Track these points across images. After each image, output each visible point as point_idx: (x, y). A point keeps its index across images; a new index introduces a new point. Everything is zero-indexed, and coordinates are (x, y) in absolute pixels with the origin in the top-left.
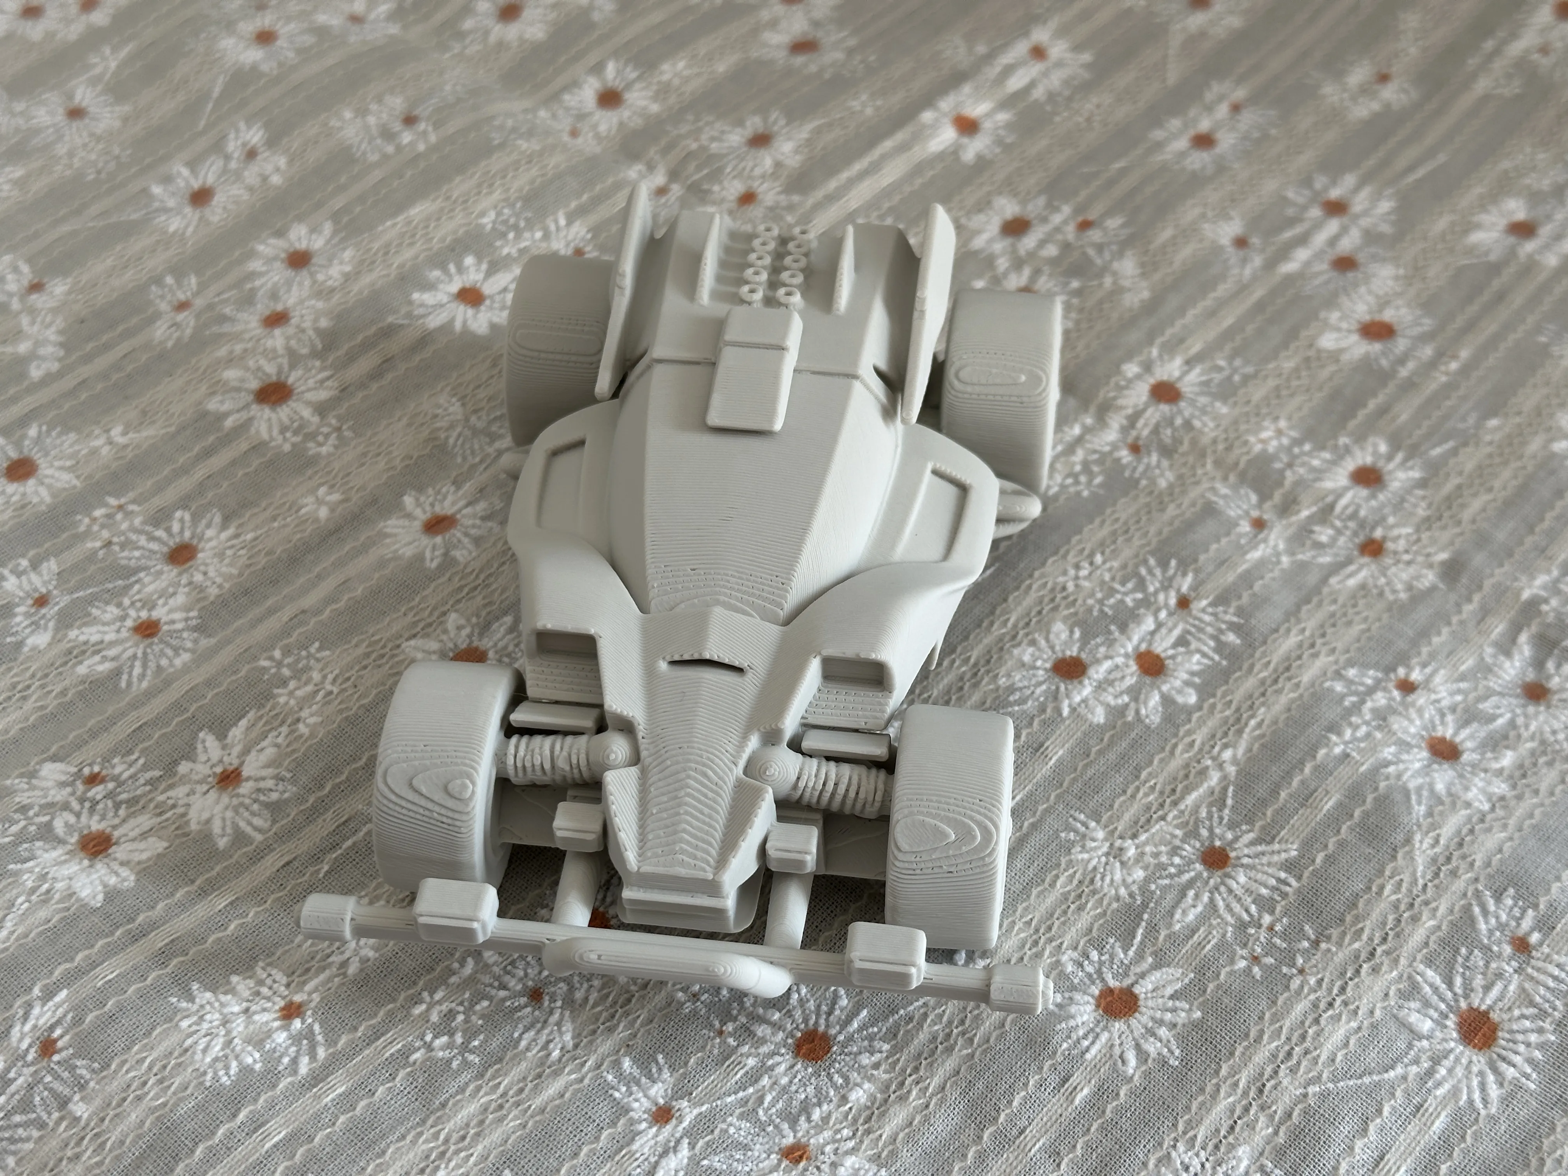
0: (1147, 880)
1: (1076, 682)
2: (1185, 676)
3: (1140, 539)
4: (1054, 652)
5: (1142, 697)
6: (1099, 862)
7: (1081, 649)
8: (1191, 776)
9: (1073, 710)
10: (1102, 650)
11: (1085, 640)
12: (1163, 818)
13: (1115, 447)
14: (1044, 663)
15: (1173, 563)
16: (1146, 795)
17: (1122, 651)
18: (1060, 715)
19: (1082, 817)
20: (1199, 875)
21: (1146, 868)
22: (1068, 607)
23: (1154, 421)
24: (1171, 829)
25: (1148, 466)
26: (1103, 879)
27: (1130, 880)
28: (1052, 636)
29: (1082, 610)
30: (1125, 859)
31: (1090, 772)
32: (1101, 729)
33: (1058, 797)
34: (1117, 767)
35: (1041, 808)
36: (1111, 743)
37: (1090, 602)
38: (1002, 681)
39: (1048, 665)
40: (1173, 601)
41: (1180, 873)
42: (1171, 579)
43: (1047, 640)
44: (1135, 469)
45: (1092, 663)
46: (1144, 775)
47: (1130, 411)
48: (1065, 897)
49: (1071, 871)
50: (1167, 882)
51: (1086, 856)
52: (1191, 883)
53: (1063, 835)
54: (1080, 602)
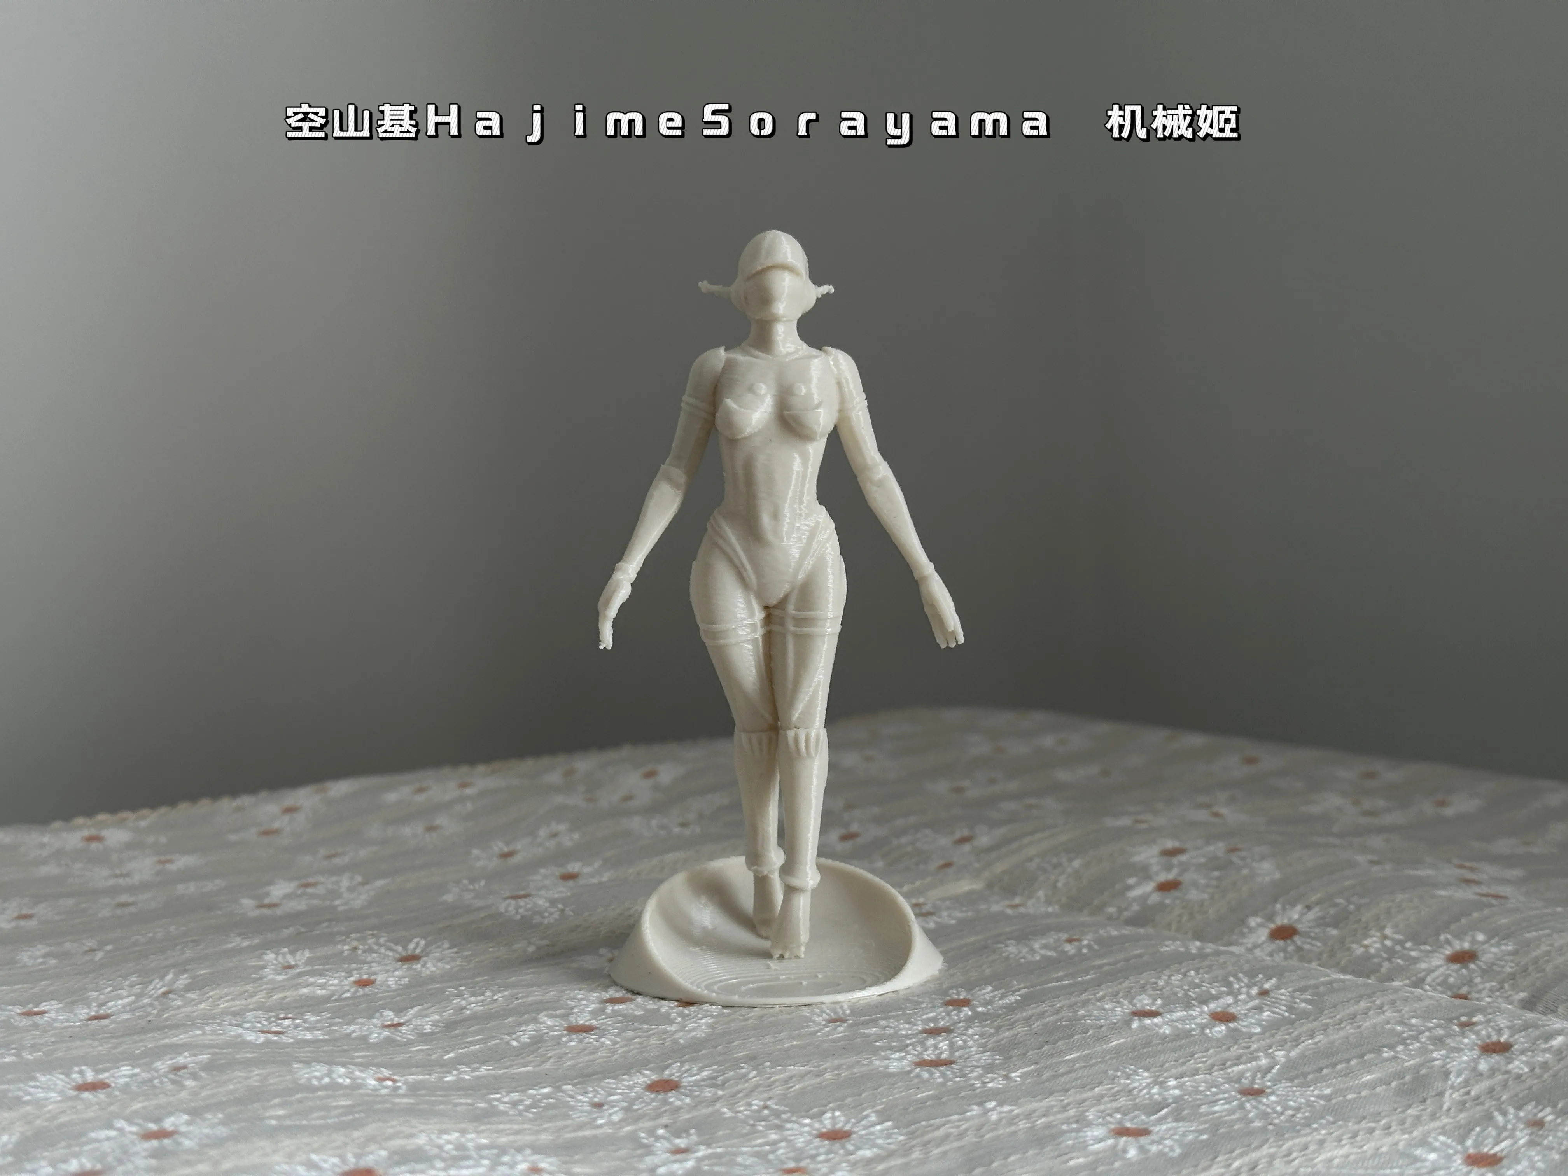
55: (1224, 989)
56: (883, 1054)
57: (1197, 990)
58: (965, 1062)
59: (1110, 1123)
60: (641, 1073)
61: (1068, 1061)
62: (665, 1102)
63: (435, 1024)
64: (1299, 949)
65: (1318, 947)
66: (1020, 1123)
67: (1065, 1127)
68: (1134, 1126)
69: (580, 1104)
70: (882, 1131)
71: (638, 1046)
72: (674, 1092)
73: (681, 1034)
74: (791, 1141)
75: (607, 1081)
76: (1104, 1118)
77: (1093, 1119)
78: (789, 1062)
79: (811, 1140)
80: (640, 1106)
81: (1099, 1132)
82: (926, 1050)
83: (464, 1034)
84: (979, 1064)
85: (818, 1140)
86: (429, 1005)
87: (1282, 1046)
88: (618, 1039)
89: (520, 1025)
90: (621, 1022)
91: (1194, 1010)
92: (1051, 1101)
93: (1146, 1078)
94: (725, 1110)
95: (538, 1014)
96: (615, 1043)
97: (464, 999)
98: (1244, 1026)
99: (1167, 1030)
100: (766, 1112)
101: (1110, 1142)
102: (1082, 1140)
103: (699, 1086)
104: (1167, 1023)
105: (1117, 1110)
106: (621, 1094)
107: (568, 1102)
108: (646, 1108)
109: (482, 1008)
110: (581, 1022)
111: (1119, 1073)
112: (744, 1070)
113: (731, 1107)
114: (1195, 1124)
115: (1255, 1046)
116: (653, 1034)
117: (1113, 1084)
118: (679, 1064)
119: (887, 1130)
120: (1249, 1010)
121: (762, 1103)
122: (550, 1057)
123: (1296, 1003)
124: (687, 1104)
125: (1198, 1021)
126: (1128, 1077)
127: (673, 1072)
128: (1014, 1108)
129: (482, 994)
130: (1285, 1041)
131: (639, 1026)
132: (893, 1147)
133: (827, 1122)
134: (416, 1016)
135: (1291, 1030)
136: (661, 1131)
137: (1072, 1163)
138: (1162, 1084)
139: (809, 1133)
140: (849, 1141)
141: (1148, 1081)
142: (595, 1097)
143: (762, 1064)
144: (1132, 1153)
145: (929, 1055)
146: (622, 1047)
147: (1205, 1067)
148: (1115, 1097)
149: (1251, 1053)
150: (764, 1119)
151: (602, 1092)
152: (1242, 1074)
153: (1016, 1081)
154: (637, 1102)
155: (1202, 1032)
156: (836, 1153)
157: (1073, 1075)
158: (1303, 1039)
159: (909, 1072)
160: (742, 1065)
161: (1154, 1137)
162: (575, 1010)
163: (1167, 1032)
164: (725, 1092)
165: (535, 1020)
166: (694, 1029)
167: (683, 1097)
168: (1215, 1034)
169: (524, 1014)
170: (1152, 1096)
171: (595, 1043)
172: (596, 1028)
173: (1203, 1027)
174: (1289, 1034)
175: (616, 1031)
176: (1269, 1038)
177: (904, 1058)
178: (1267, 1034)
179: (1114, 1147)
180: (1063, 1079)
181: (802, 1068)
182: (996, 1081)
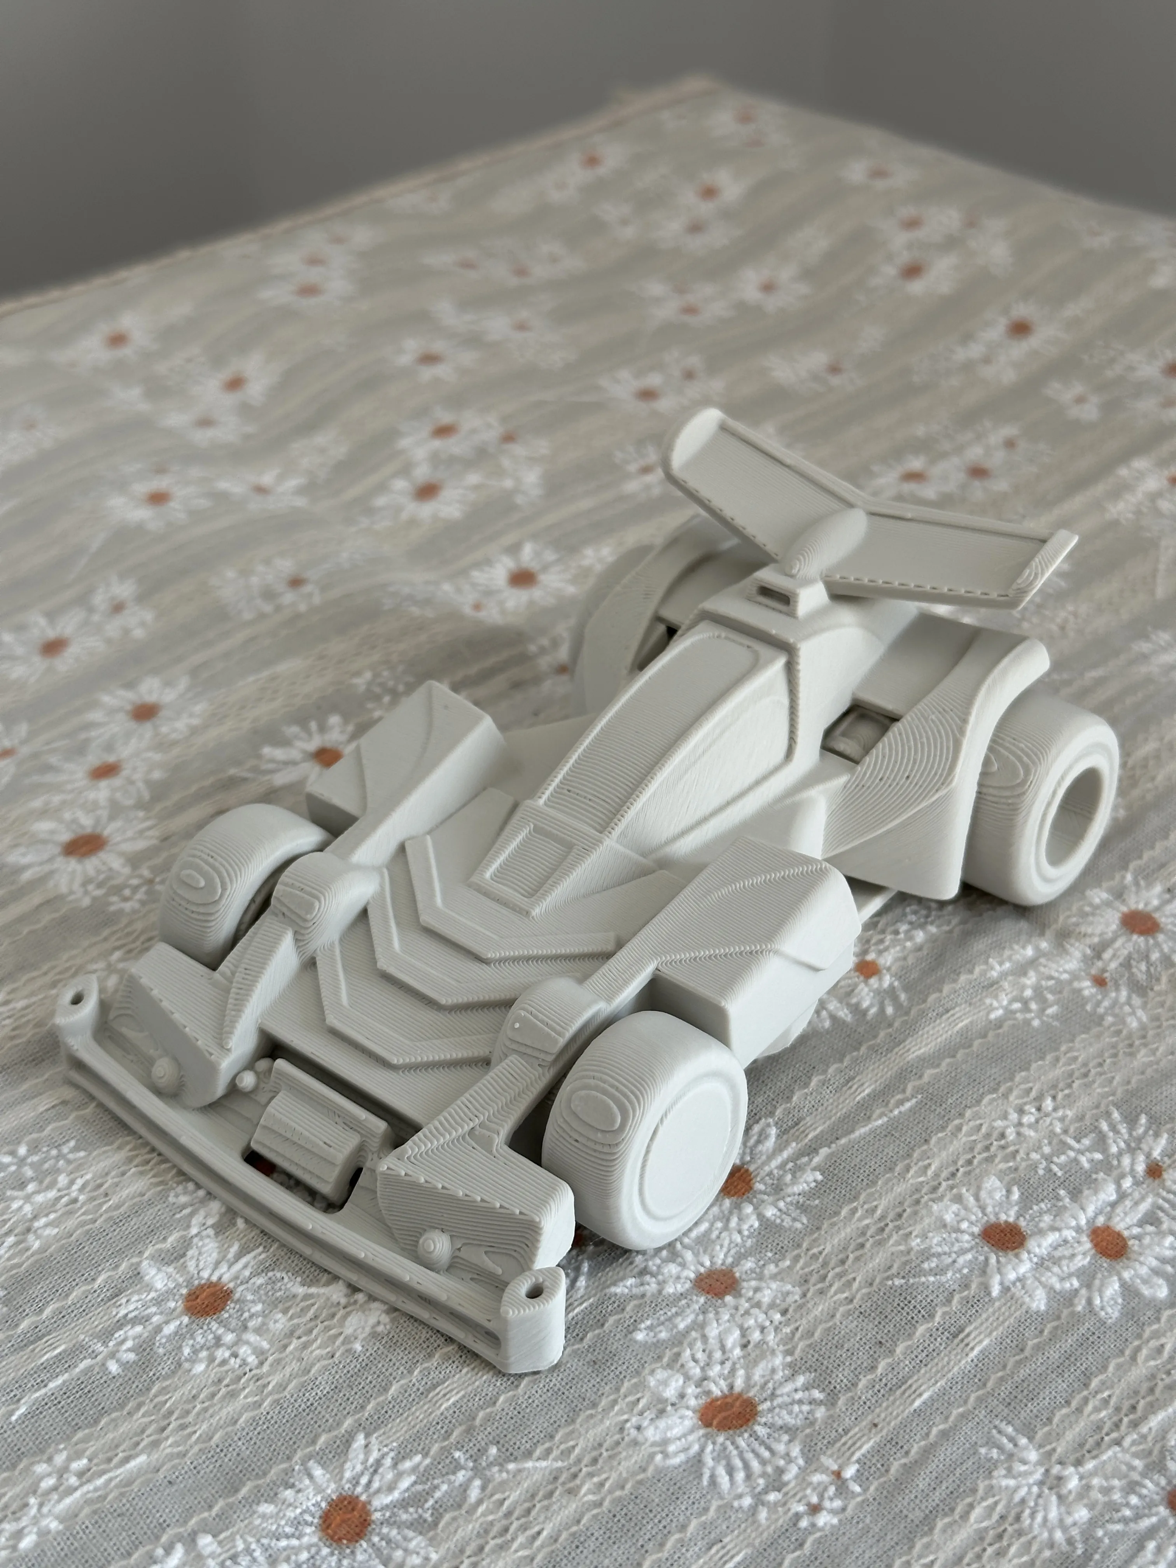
0: (1093, 1523)
1: (1011, 1254)
2: (1154, 1263)
3: (1102, 1086)
4: (984, 1214)
5: (1097, 1282)
6: (1029, 1492)
7: (1019, 1215)
8: (1158, 1391)
9: (1005, 1290)
10: (1047, 1218)
11: (1026, 1203)
12: (1118, 1443)
13: (1075, 977)
14: (971, 1227)
15: (1143, 1119)
16: (1097, 1410)
17: (1073, 1223)
18: (989, 1294)
19: (1010, 1430)
20: (1163, 1522)
21: (1091, 1507)
22: (1006, 1159)
23: (1126, 952)
24: (1127, 1457)
25: (1115, 1002)
26: (1033, 1515)
27: (1069, 1521)
28: (983, 1194)
29: (1024, 1164)
30: (1064, 1491)
31: (1023, 1373)
32: (1041, 1318)
33: (980, 1400)
34: (1060, 1369)
35: (956, 1412)
36: (1053, 1337)
37: (1035, 1156)
38: (915, 1243)
39: (976, 1230)
40: (1141, 1168)
41: (1138, 1517)
42: (1139, 1140)
43: (977, 1198)
44: (1098, 1004)
45: (1034, 1234)
46: (1095, 1383)
47: (1096, 940)
48: (980, 1536)
49: (991, 1501)
50: (1118, 1527)
51: (1012, 1482)
52: (1151, 1532)
53: (983, 1451)
54: (1022, 1154)
55: (1098, 1156)
56: (652, 1380)
57: (1063, 1158)
71: (295, 1365)
93: (1034, 1467)
120: (1141, 1223)
122: (170, 1413)
126: (1009, 1464)
141: (1039, 1474)
146: (273, 1371)
155: (1090, 1299)
159: (700, 1468)
171: (233, 1360)
181: (544, 1464)
182: (827, 1504)
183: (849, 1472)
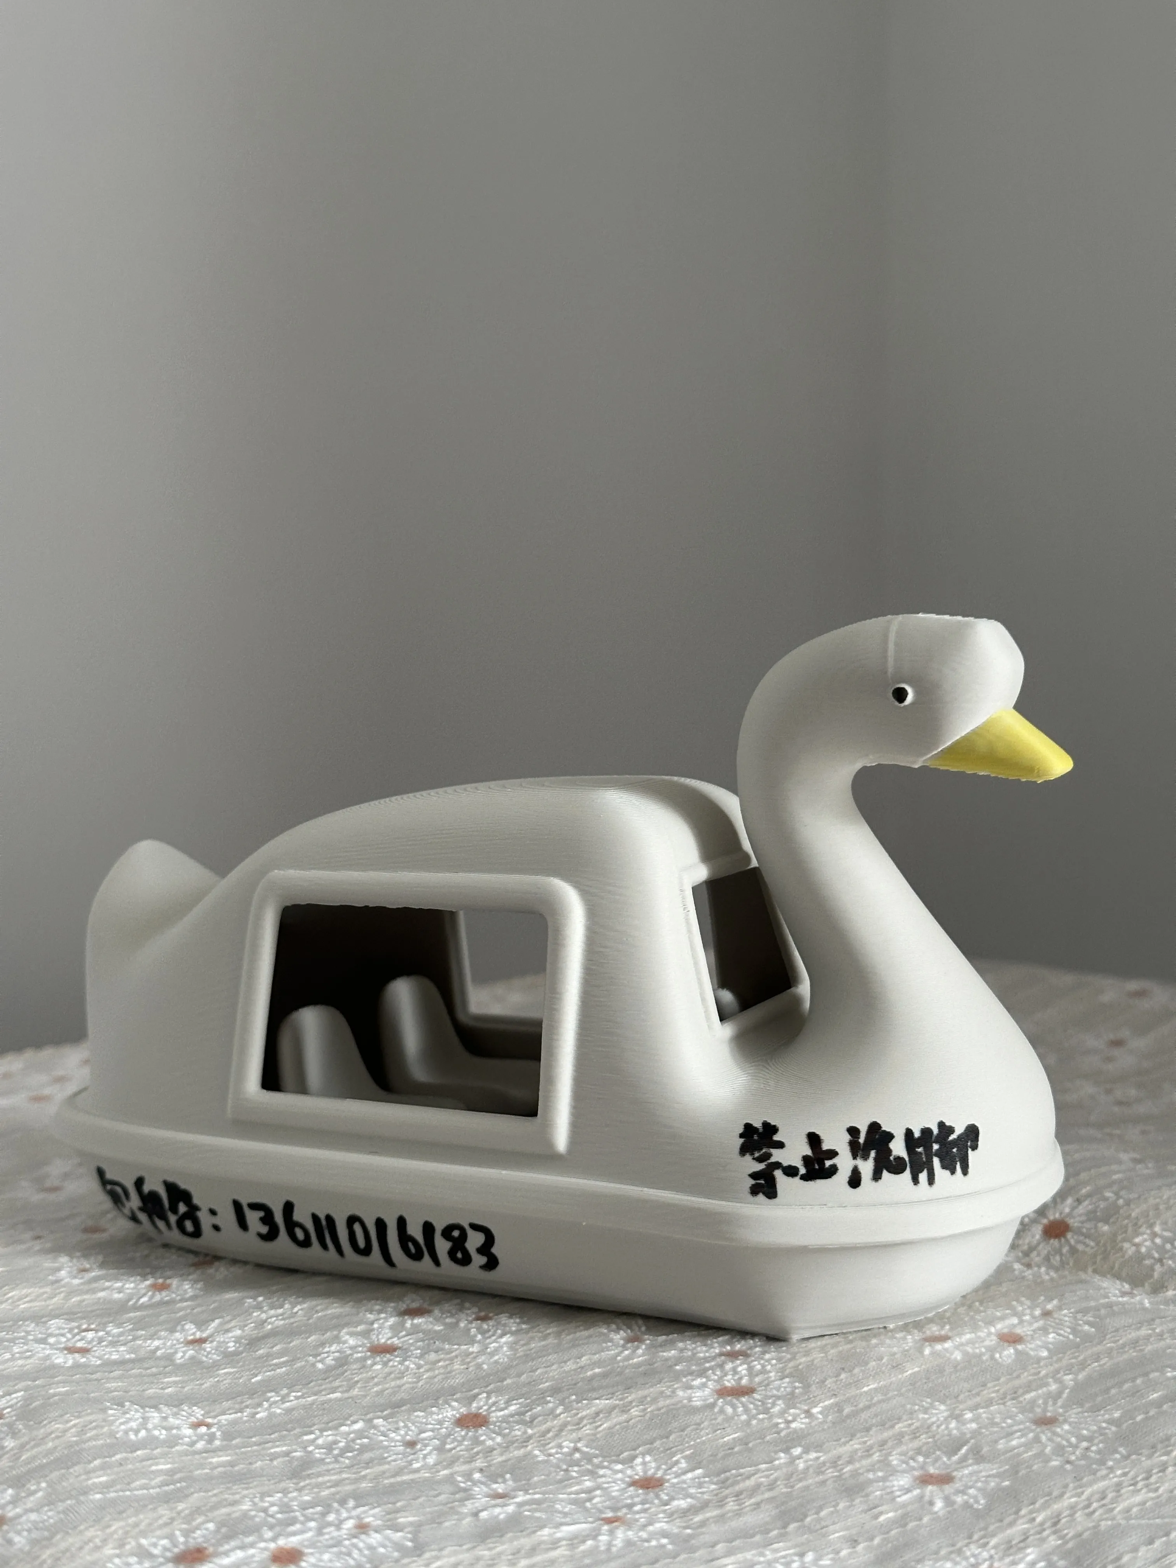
56: (684, 1380)
58: (765, 1390)
59: (914, 1469)
60: (450, 1406)
61: (866, 1392)
62: (476, 1441)
63: (238, 1340)
64: (1073, 1251)
65: (1092, 1248)
66: (828, 1471)
67: (871, 1476)
68: (937, 1472)
69: (393, 1444)
70: (693, 1479)
71: (442, 1371)
72: (484, 1428)
73: (483, 1358)
74: (606, 1488)
75: (416, 1414)
76: (907, 1463)
77: (897, 1465)
78: (595, 1395)
79: (625, 1489)
80: (452, 1446)
81: (904, 1481)
82: (726, 1375)
83: (269, 1356)
84: (779, 1394)
85: (632, 1488)
86: (229, 1318)
87: (1070, 1370)
88: (422, 1362)
89: (323, 1344)
90: (423, 1340)
91: (983, 1332)
92: (855, 1445)
93: (943, 1412)
94: (537, 1452)
95: (340, 1332)
96: (419, 1367)
97: (265, 1312)
98: (1031, 1349)
99: (958, 1356)
100: (577, 1455)
101: (917, 1492)
102: (889, 1490)
103: (508, 1422)
104: (957, 1347)
105: (919, 1451)
106: (432, 1430)
107: (382, 1441)
108: (458, 1449)
109: (282, 1322)
110: (383, 1341)
111: (917, 1407)
112: (551, 1405)
113: (543, 1447)
114: (996, 1466)
115: (1043, 1372)
116: (456, 1357)
117: (911, 1419)
118: (485, 1395)
119: (699, 1478)
120: (1034, 1331)
121: (572, 1445)
122: (358, 1382)
123: (1080, 1325)
124: (498, 1444)
125: (987, 1343)
126: (926, 1411)
127: (480, 1405)
128: (821, 1454)
129: (281, 1307)
130: (1072, 1365)
131: (441, 1345)
132: (706, 1497)
133: (638, 1470)
134: (217, 1331)
135: (1077, 1354)
136: (477, 1476)
137: (882, 1518)
138: (958, 1417)
139: (622, 1480)
140: (662, 1490)
141: (946, 1414)
142: (407, 1434)
143: (568, 1398)
144: (939, 1505)
145: (729, 1382)
146: (427, 1371)
147: (998, 1396)
148: (915, 1435)
149: (1042, 1379)
150: (577, 1463)
151: (413, 1428)
152: (1033, 1402)
153: (817, 1418)
154: (449, 1440)
155: (992, 1358)
156: (652, 1503)
157: (873, 1410)
158: (1089, 1362)
159: (713, 1405)
160: (549, 1398)
161: (958, 1485)
162: (376, 1326)
163: (959, 1358)
164: (535, 1430)
165: (337, 1339)
166: (496, 1351)
167: (494, 1435)
168: (1004, 1358)
169: (326, 1331)
170: (950, 1431)
171: (399, 1366)
172: (400, 1348)
173: (992, 1350)
174: (1076, 1358)
175: (419, 1351)
176: (1056, 1362)
177: (704, 1385)
178: (1055, 1358)
179: (921, 1497)
180: (864, 1416)
181: (608, 1401)
182: (799, 1420)
183: (815, 1410)
